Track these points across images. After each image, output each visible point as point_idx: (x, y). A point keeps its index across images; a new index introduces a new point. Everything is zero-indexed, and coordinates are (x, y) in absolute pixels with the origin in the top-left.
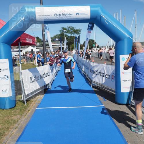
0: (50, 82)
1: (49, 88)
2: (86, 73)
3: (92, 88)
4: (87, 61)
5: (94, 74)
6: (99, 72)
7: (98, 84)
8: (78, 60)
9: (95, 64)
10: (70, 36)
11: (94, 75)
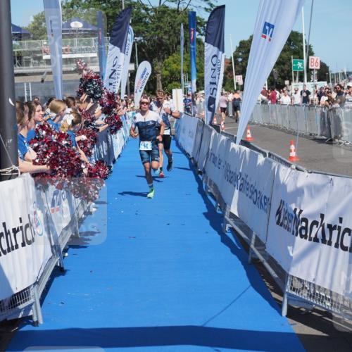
0: (36, 283)
1: (28, 319)
2: (248, 231)
3: (290, 321)
4: (261, 159)
5: (298, 238)
6: (331, 228)
7: (322, 299)
8: (204, 151)
9: (305, 179)
10: (155, 9)
11: (301, 243)
